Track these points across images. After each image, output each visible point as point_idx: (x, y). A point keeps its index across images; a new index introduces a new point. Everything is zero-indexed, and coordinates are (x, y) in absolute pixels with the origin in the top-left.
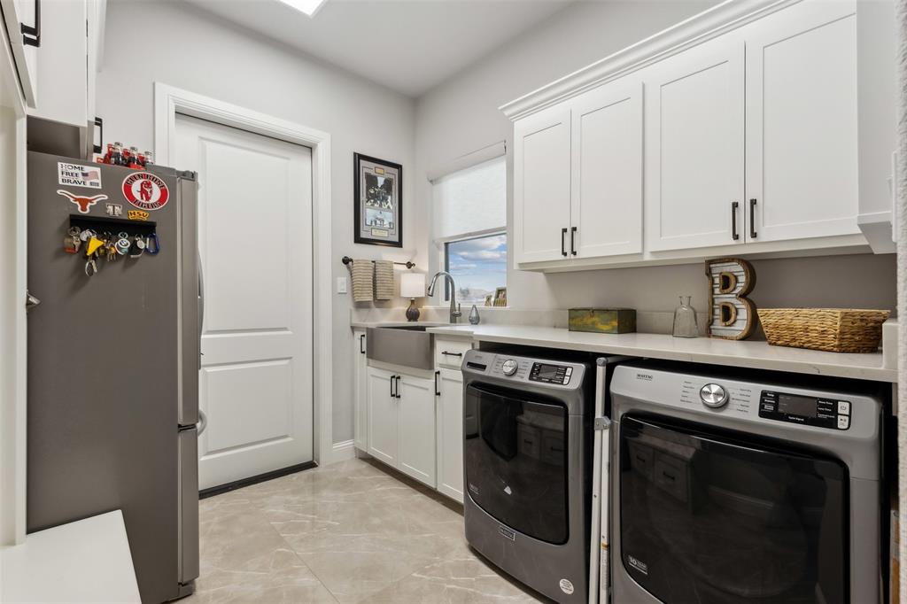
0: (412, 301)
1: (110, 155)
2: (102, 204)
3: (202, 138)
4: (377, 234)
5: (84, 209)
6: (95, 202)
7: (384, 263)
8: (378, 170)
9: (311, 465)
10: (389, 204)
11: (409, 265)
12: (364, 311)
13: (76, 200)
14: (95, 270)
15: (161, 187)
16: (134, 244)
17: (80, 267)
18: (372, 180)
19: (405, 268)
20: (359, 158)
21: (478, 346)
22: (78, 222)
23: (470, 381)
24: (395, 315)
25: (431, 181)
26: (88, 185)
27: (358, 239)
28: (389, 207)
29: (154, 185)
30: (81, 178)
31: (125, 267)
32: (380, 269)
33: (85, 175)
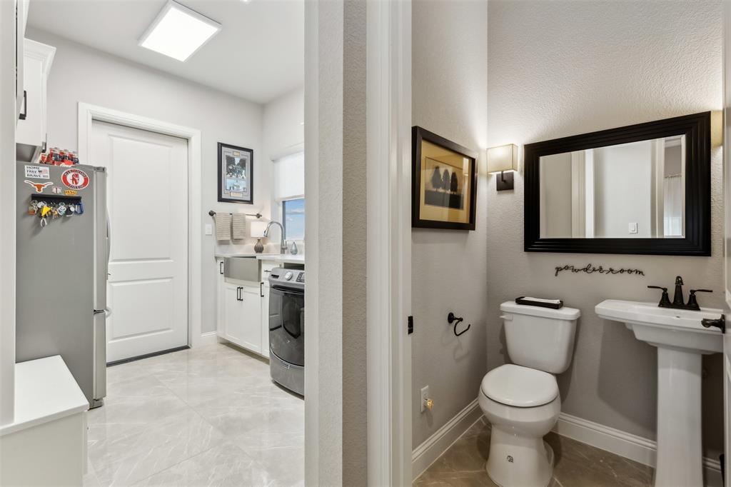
0: (259, 240)
1: (51, 155)
2: (50, 187)
3: (110, 135)
4: (233, 196)
5: (39, 190)
6: (46, 187)
7: (238, 215)
8: (235, 154)
9: (187, 347)
10: (244, 175)
11: (258, 216)
12: (224, 247)
13: (35, 185)
14: (46, 224)
15: (85, 176)
16: (68, 209)
17: (37, 223)
18: (230, 160)
19: (255, 218)
20: (221, 145)
21: (283, 266)
22: (37, 198)
23: (273, 285)
24: (247, 248)
25: (273, 161)
26: (42, 177)
27: (220, 199)
28: (243, 178)
29: (80, 175)
30: (38, 174)
31: (63, 222)
32: (236, 219)
33: (40, 171)
